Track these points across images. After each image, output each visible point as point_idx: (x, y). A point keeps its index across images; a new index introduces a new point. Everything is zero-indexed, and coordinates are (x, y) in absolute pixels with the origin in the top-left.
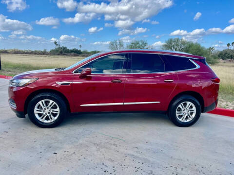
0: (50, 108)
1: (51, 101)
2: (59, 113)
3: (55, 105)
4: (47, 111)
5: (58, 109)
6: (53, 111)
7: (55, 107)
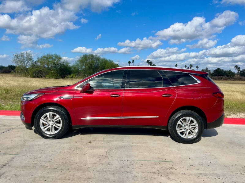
0: (54, 121)
1: (58, 116)
2: (60, 128)
3: (59, 120)
4: (51, 123)
5: (61, 125)
6: (56, 125)
7: (59, 122)
